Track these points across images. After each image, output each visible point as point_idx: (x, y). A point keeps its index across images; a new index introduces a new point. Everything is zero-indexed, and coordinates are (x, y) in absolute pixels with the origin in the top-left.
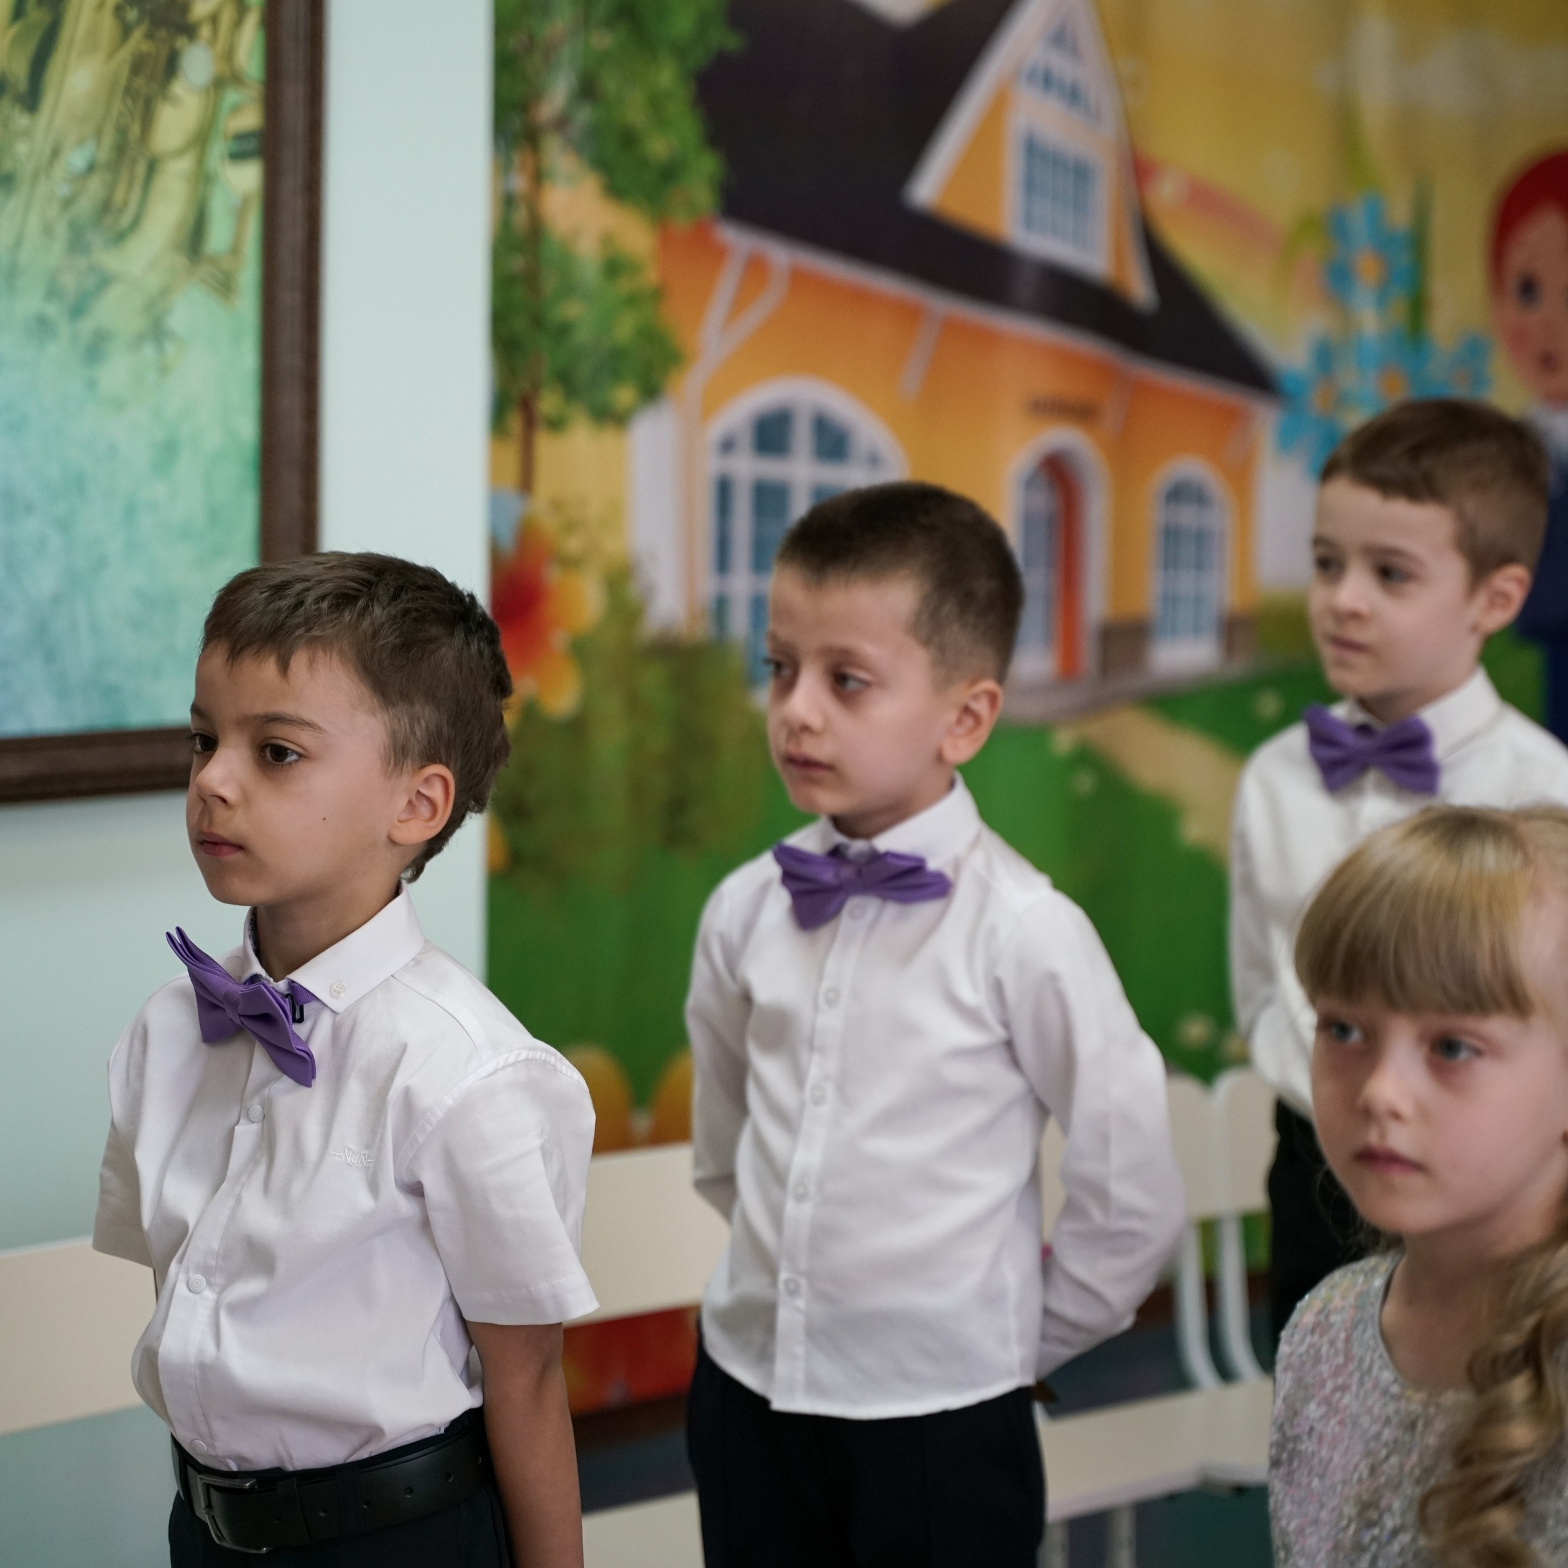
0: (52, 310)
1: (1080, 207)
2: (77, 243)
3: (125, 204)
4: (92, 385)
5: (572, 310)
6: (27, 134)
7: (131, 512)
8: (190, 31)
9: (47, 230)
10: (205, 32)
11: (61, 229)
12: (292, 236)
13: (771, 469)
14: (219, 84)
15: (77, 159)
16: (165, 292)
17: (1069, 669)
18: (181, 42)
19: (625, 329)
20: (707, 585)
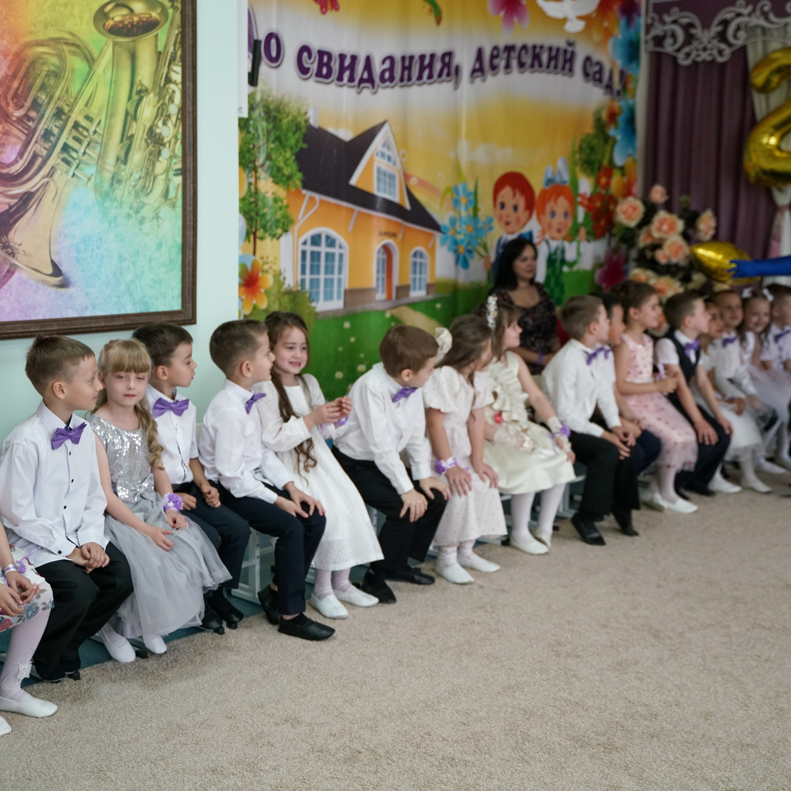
0: (131, 212)
1: (392, 185)
2: (137, 196)
3: (148, 187)
4: (141, 229)
5: (265, 210)
6: (124, 170)
7: (150, 259)
8: (163, 145)
9: (130, 193)
10: (167, 145)
11: (133, 193)
12: (190, 194)
13: (316, 249)
14: (171, 157)
15: (137, 176)
16: (159, 207)
17: (389, 297)
18: (161, 148)
19: (279, 215)
20: (300, 277)
